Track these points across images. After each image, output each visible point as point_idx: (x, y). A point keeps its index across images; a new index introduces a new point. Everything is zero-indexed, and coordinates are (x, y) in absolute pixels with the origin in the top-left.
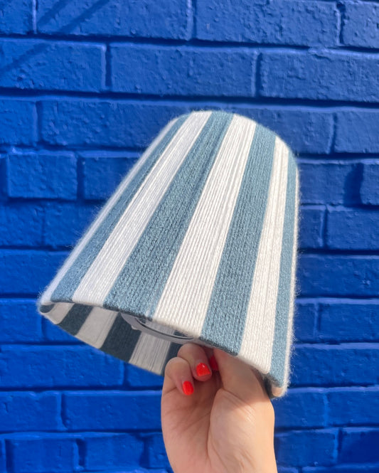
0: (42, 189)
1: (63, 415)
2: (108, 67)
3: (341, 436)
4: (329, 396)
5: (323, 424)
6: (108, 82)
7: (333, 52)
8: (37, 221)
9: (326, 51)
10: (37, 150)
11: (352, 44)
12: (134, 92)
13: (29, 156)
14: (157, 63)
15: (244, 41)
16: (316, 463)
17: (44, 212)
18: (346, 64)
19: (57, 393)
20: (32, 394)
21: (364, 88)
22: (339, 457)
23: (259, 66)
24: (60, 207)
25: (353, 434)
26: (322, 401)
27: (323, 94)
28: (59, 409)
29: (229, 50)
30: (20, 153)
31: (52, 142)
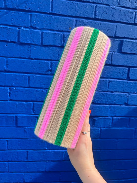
0: (30, 41)
1: (33, 109)
2: (52, 5)
3: (113, 119)
4: (110, 107)
5: (108, 115)
6: (52, 10)
7: (116, 7)
8: (29, 50)
9: (115, 6)
10: (29, 29)
11: (122, 5)
12: (59, 14)
13: (27, 30)
14: (66, 5)
15: (92, 1)
16: (105, 127)
17: (31, 48)
18: (120, 11)
19: (32, 103)
20: (24, 103)
21: (125, 18)
22: (112, 126)
23: (96, 9)
24: (35, 46)
25: (116, 119)
26: (108, 109)
27: (113, 19)
28: (32, 108)
29: (87, 4)
30: (25, 29)
31: (34, 27)
